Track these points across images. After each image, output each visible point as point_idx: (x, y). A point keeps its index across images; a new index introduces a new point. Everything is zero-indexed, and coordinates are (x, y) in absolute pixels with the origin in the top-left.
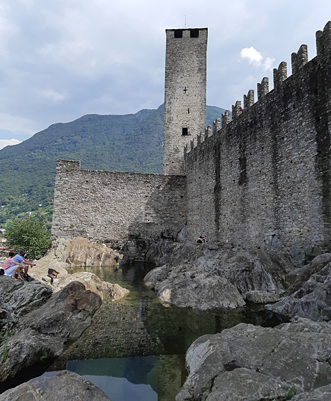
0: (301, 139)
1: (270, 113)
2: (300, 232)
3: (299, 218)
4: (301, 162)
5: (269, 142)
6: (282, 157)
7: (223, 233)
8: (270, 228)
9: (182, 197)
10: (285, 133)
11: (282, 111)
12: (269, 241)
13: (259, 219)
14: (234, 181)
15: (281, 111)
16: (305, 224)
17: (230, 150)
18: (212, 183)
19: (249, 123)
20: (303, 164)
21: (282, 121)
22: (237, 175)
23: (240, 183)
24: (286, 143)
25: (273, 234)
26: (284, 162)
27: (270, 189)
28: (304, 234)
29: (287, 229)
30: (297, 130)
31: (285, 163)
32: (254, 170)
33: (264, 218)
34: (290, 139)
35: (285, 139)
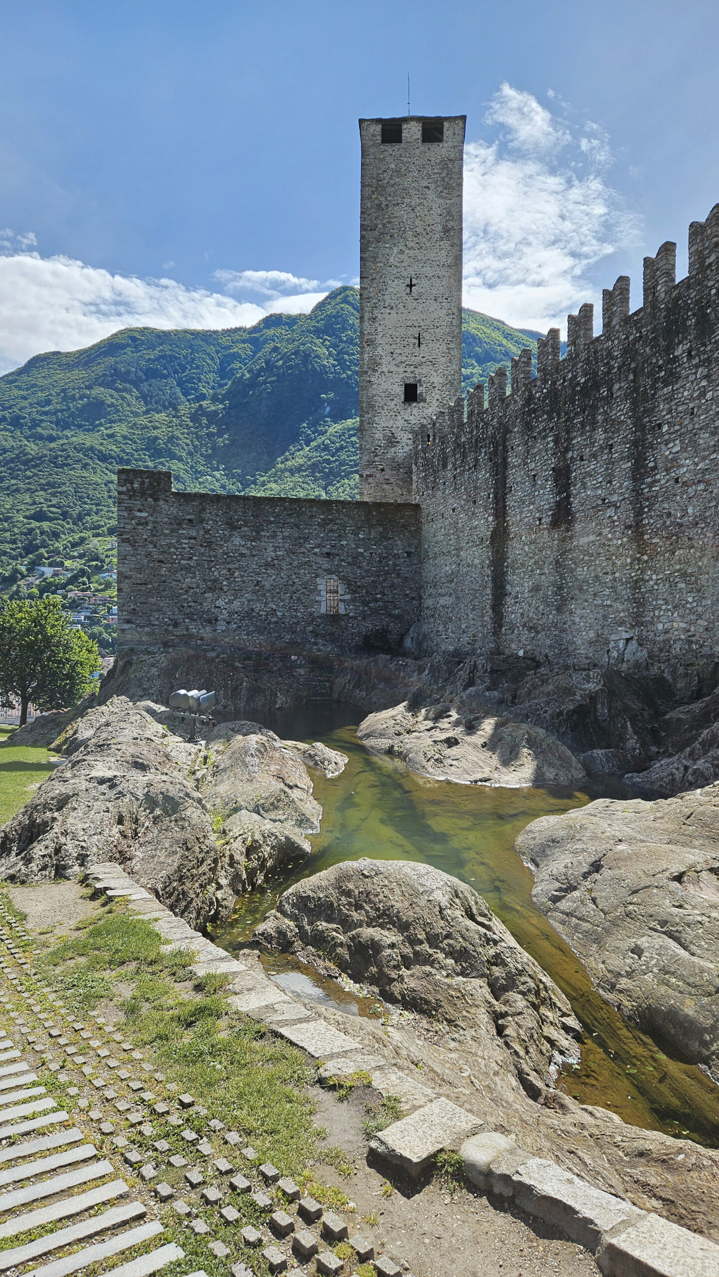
0: (701, 429)
1: (633, 365)
2: (689, 631)
3: (687, 602)
4: (699, 482)
5: (626, 432)
6: (655, 468)
7: (513, 636)
8: (622, 623)
9: (409, 554)
10: (664, 413)
11: (661, 362)
12: (618, 651)
13: (596, 606)
14: (540, 519)
15: (658, 361)
16: (700, 617)
17: (533, 447)
18: (484, 523)
19: (578, 384)
20: (701, 487)
21: (660, 385)
22: (547, 507)
23: (555, 524)
24: (666, 437)
25: (628, 636)
26: (659, 481)
27: (625, 539)
28: (698, 635)
29: (660, 627)
30: (693, 409)
31: (663, 482)
32: (588, 496)
33: (609, 602)
34: (677, 427)
35: (665, 428)
